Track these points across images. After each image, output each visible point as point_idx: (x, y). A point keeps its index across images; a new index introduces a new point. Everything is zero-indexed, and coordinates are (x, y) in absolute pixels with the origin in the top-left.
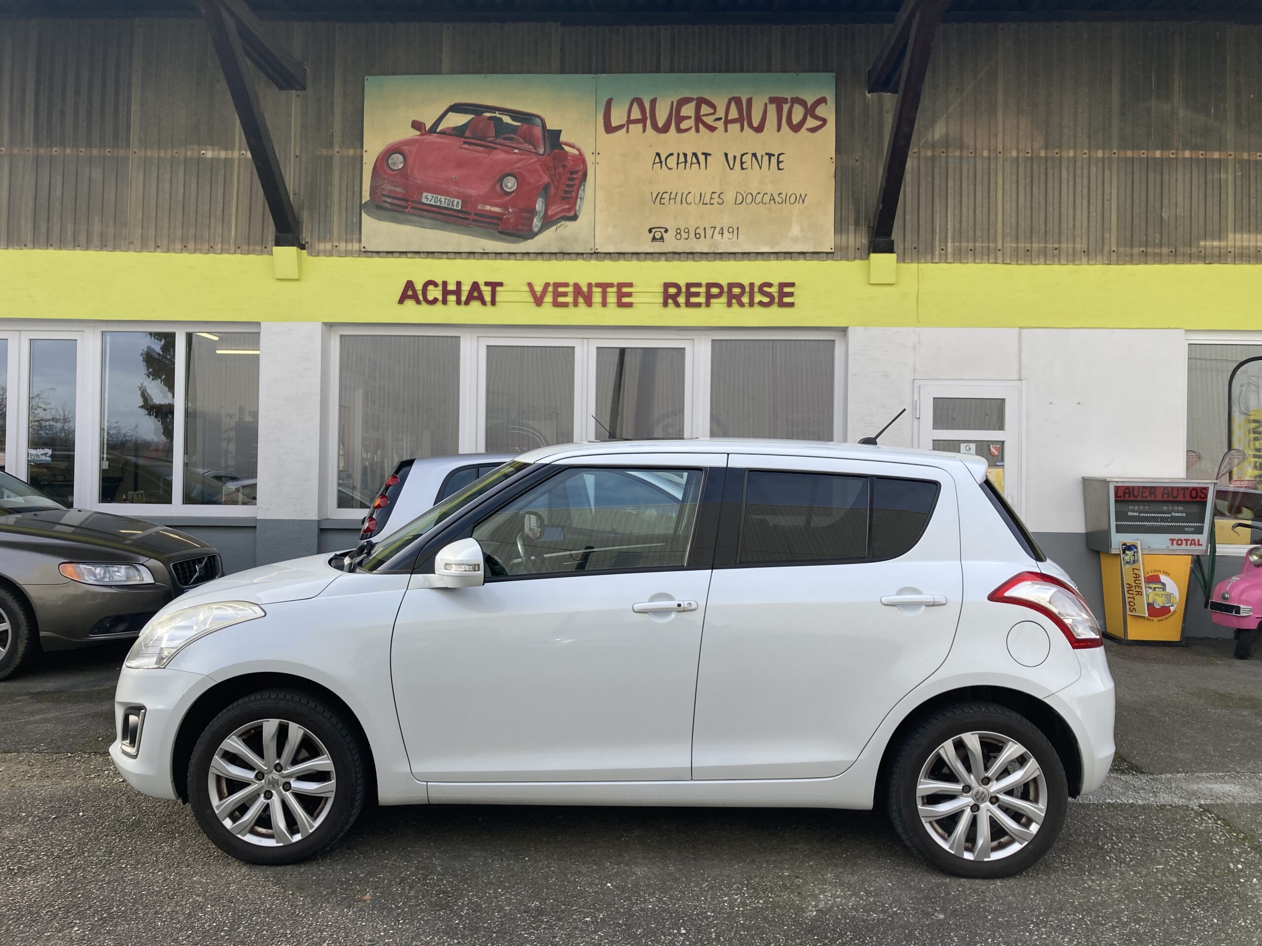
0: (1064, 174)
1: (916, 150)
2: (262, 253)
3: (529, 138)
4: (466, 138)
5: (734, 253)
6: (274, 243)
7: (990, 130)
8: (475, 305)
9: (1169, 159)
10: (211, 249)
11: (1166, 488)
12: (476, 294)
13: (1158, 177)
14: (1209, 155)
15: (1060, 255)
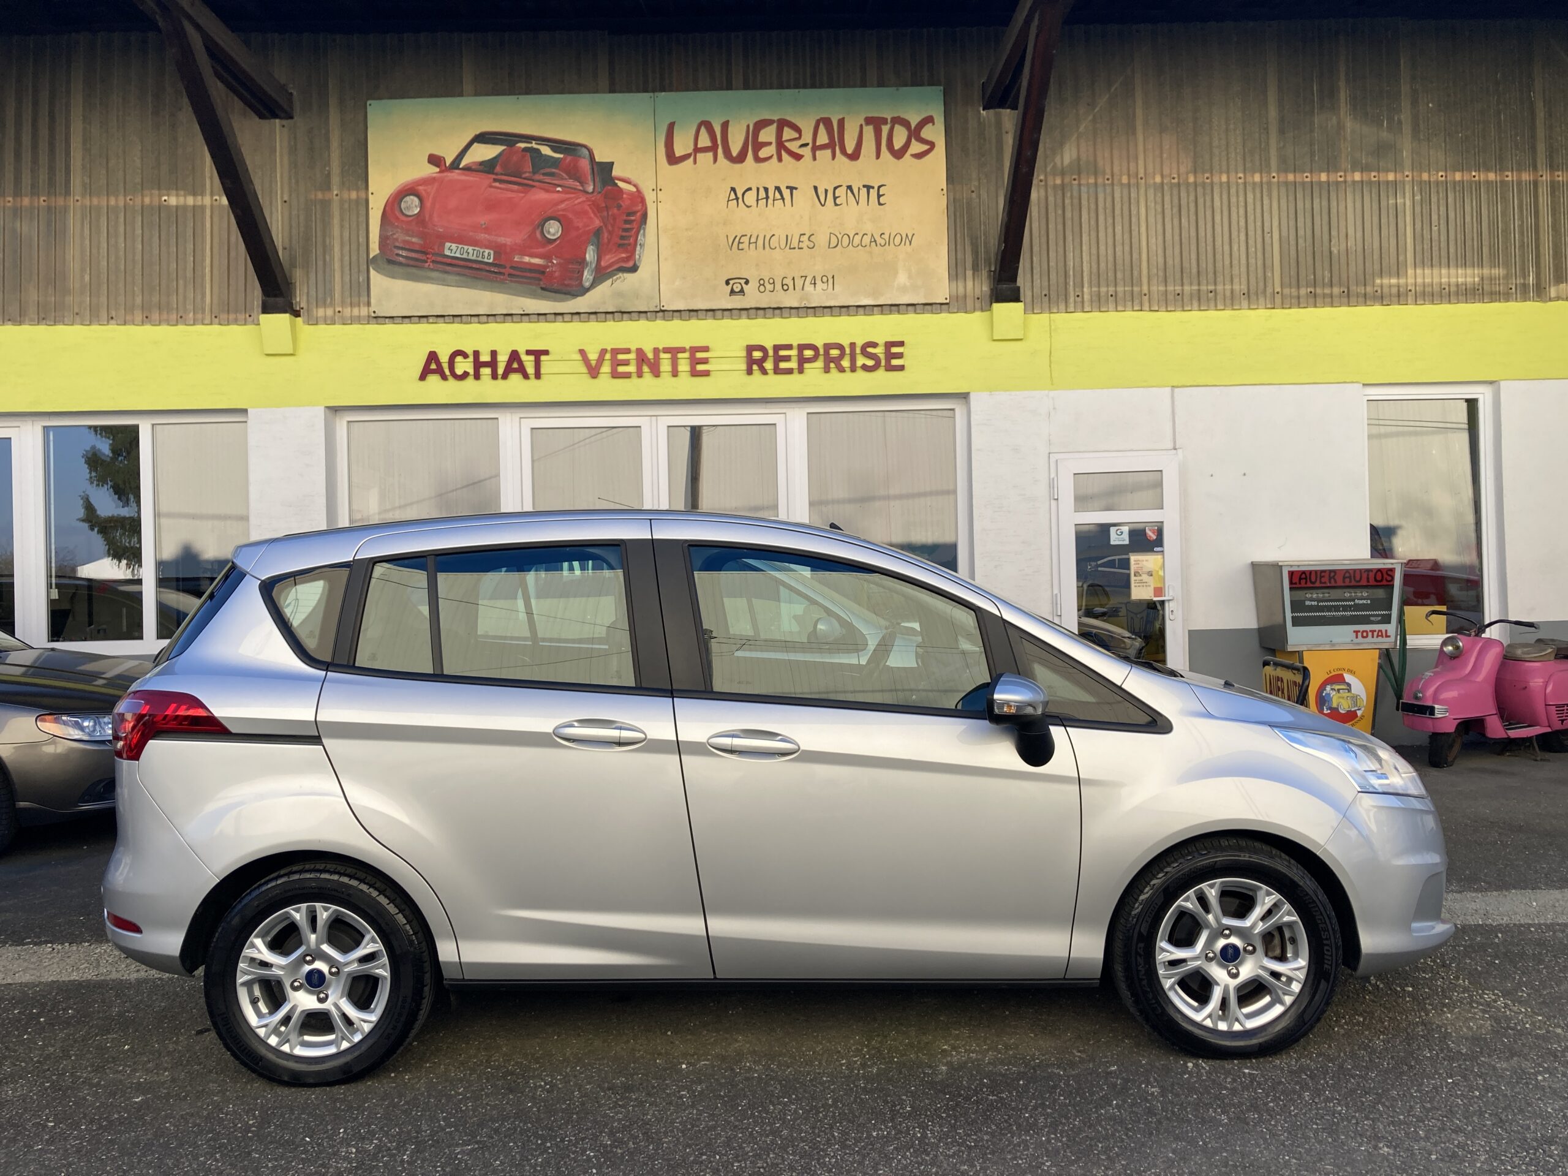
0: (1217, 203)
1: (1042, 177)
2: (245, 324)
3: (574, 173)
4: (496, 174)
5: (830, 307)
6: (260, 310)
7: (1128, 150)
8: (515, 378)
9: (1337, 183)
10: (181, 320)
11: (1347, 571)
12: (515, 365)
13: (1325, 203)
14: (1382, 177)
15: (1216, 299)
